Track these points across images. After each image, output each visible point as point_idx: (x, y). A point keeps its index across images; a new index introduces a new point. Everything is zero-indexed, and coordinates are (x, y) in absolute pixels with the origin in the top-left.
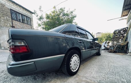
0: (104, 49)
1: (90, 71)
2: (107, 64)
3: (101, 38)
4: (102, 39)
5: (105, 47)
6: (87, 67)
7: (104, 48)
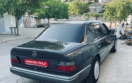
0: (120, 38)
1: (109, 76)
2: (125, 66)
3: (112, 9)
4: (115, 11)
5: (121, 33)
6: (105, 73)
7: (120, 36)
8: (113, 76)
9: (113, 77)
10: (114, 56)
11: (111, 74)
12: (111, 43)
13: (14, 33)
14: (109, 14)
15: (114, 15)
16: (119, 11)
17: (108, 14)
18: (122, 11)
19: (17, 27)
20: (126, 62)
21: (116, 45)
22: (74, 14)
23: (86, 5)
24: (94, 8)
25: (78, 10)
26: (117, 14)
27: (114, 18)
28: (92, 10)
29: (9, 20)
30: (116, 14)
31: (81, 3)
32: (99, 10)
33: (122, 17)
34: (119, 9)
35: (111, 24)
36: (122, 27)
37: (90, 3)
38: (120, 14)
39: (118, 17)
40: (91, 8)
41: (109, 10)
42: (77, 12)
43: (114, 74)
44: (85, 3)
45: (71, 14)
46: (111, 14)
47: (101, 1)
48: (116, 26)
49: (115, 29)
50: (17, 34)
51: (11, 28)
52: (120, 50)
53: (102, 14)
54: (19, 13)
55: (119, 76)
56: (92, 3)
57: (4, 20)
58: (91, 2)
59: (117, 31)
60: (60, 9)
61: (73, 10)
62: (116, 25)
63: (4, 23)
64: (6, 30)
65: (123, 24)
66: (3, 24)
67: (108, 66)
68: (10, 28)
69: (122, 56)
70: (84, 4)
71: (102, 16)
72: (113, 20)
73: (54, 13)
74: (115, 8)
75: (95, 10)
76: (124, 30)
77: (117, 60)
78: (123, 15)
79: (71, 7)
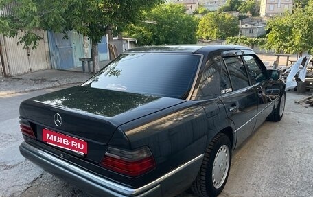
0: (295, 90)
3: (285, 28)
4: (290, 34)
7: (295, 84)
8: (263, 181)
9: (264, 185)
10: (275, 130)
11: (260, 175)
12: (273, 99)
13: (87, 70)
14: (278, 39)
15: (287, 41)
16: (299, 34)
17: (276, 38)
18: (305, 34)
19: (92, 59)
20: (301, 147)
21: (282, 105)
22: (207, 38)
23: (234, 20)
24: (249, 26)
25: (216, 30)
26: (293, 40)
27: (286, 47)
28: (244, 31)
29: (82, 45)
30: (291, 39)
31: (224, 18)
32: (259, 32)
33: (304, 47)
34: (299, 28)
35: (278, 59)
36: (301, 66)
37: (241, 18)
38: (301, 39)
39: (296, 47)
40: (244, 26)
41: (278, 31)
42: (215, 35)
43: (266, 175)
44: (232, 16)
45: (202, 38)
46: (281, 38)
47: (264, 14)
48: (289, 63)
49: (285, 70)
50: (92, 71)
51: (83, 60)
52: (290, 117)
53: (265, 39)
54: (96, 31)
55: (280, 185)
56: (245, 17)
57: (73, 46)
58: (244, 14)
59: (290, 74)
60: (180, 28)
61: (206, 31)
62: (288, 60)
63: (71, 50)
64: (75, 64)
65: (305, 60)
66: (69, 52)
67: (256, 154)
68: (80, 60)
69: (294, 131)
70: (229, 19)
71: (263, 43)
72: (285, 51)
73: (169, 35)
74: (291, 28)
75: (251, 30)
76: (306, 71)
77: (281, 140)
78: (306, 42)
79: (204, 24)
